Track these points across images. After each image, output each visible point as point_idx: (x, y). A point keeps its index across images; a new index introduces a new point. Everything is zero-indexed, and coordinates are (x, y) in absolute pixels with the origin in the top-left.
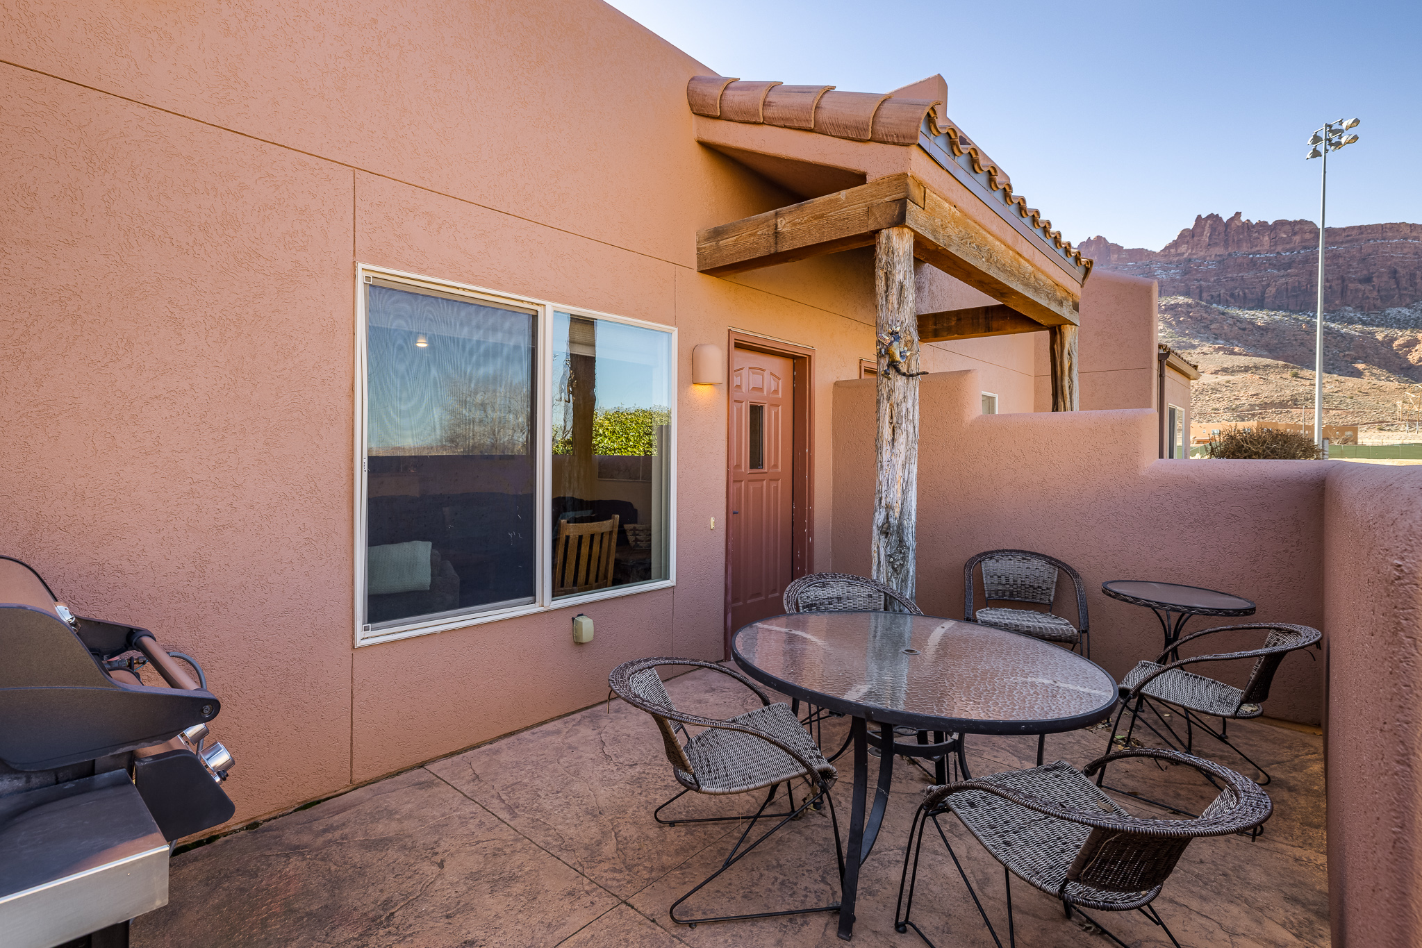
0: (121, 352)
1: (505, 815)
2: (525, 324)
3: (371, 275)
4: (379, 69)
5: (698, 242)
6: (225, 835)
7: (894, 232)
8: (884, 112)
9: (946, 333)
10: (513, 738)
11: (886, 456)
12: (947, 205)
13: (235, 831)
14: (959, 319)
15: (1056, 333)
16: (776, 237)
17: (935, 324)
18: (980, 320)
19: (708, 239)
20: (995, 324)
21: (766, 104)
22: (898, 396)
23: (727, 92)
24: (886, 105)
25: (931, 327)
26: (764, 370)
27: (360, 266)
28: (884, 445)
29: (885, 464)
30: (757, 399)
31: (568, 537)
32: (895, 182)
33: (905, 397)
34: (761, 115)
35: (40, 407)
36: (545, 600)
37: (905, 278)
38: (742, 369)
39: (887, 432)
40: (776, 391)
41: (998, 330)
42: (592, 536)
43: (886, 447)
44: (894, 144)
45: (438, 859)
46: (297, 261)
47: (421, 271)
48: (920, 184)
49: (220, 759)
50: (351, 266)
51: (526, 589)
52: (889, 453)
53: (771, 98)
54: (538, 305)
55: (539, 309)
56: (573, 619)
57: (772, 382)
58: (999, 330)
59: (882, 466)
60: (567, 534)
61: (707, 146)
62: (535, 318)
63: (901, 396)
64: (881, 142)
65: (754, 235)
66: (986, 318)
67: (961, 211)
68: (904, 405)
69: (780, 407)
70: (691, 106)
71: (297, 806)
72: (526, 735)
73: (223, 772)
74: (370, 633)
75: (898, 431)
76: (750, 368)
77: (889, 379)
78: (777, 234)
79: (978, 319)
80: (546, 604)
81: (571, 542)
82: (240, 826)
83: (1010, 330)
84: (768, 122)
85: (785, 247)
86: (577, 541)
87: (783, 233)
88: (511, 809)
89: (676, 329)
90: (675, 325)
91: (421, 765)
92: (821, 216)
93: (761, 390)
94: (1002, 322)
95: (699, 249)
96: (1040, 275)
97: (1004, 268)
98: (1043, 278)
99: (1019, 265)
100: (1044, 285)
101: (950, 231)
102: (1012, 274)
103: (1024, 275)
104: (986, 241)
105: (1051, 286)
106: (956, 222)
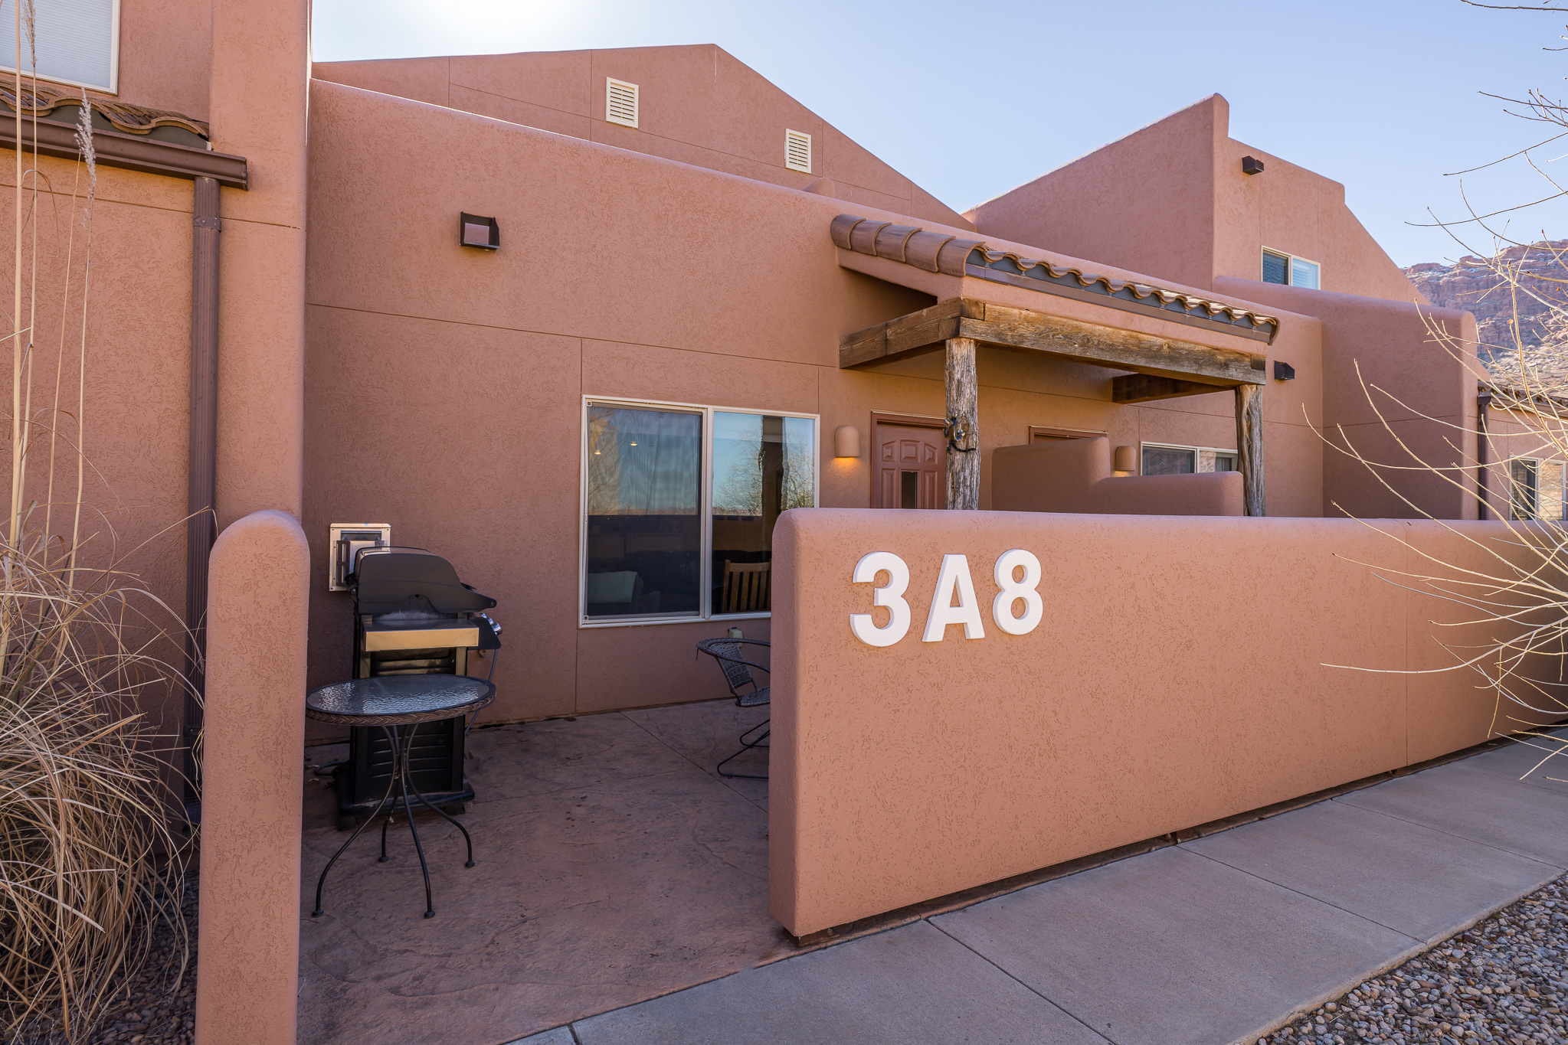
0: (464, 456)
1: (656, 734)
2: (695, 421)
3: (590, 401)
4: (597, 274)
5: (840, 346)
6: (508, 724)
7: (954, 342)
8: (944, 252)
9: (1138, 395)
10: (681, 706)
12: (1016, 311)
13: (512, 724)
14: (1149, 381)
15: (1237, 393)
16: (886, 343)
19: (846, 343)
21: (877, 242)
22: (957, 466)
23: (855, 232)
24: (946, 246)
25: (1125, 389)
26: (918, 442)
27: (584, 396)
30: (909, 467)
31: (731, 573)
32: (954, 304)
33: (963, 468)
34: (874, 250)
35: (430, 486)
36: (706, 614)
37: (962, 377)
38: (894, 442)
39: (950, 493)
40: (932, 459)
42: (751, 574)
44: (952, 275)
45: (611, 744)
46: (549, 398)
47: (621, 396)
48: (976, 303)
49: (498, 629)
50: (579, 397)
51: (694, 607)
53: (880, 238)
54: (703, 408)
55: (703, 411)
56: (728, 630)
57: (927, 451)
60: (731, 570)
61: (847, 270)
62: (701, 417)
63: (959, 467)
64: (944, 274)
65: (873, 341)
67: (1034, 311)
68: (962, 474)
69: (936, 473)
70: (834, 240)
71: (545, 718)
72: (690, 705)
73: (499, 633)
74: (588, 621)
75: (957, 494)
76: (901, 441)
77: (951, 454)
78: (886, 341)
80: (707, 616)
81: (734, 578)
82: (515, 722)
84: (879, 255)
85: (892, 352)
86: (738, 577)
87: (890, 340)
88: (661, 733)
89: (819, 416)
90: (818, 412)
91: (619, 711)
92: (912, 328)
93: (915, 458)
95: (840, 351)
96: (1181, 345)
97: (1111, 348)
98: (1187, 346)
99: (1140, 341)
100: (1189, 352)
101: (1022, 331)
102: (1126, 350)
103: (1149, 349)
104: (1079, 329)
105: (1204, 352)
106: (1030, 322)
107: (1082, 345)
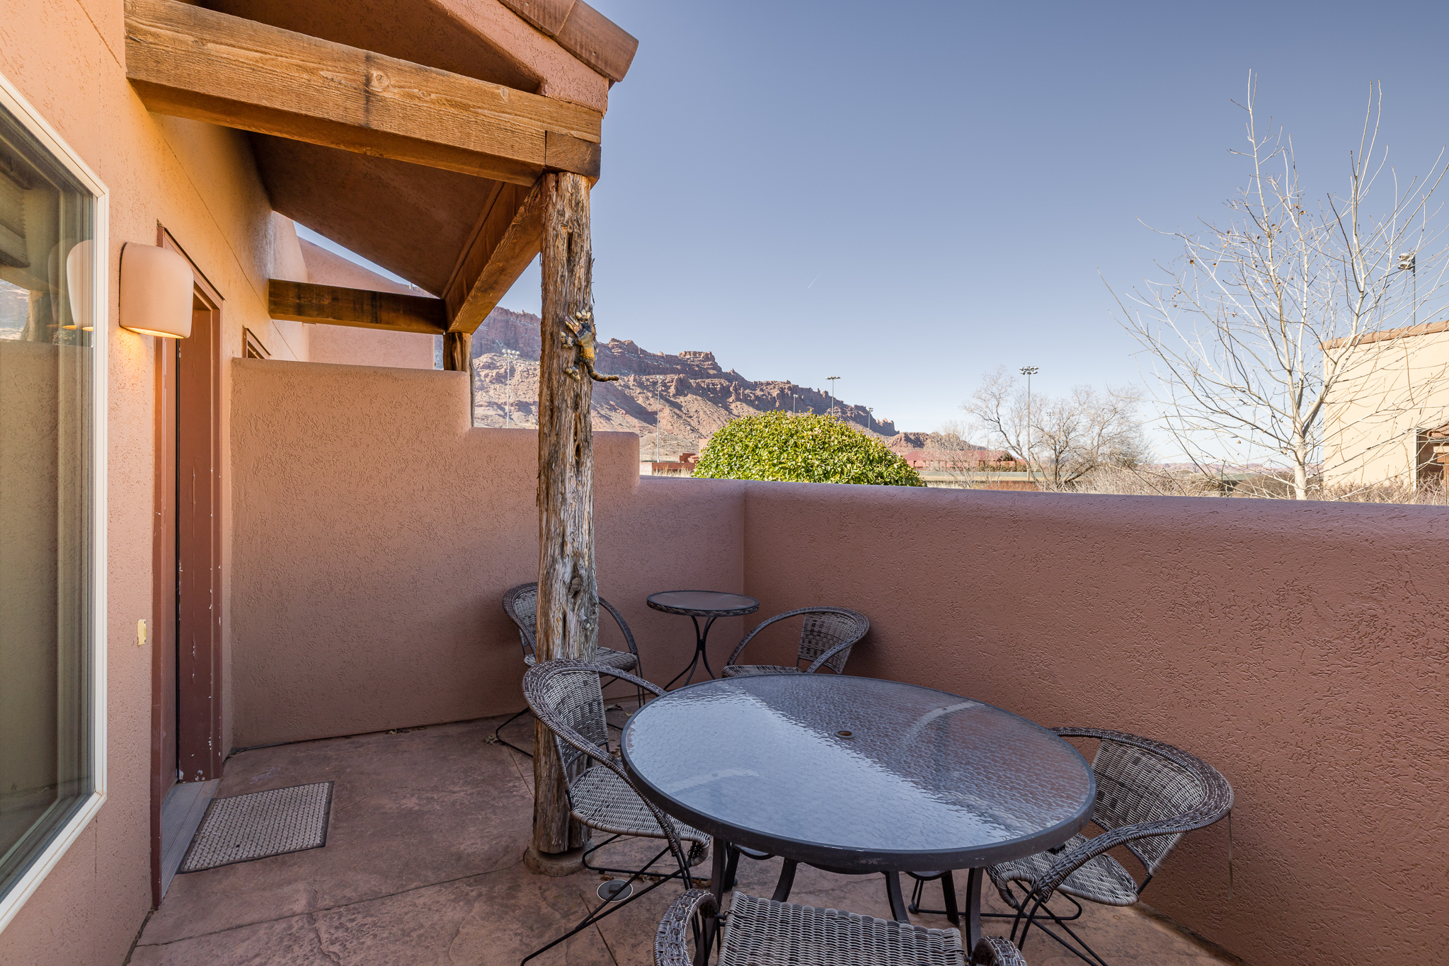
5: (132, 14)
7: (582, 182)
9: (316, 313)
11: (570, 485)
14: (335, 299)
15: (454, 341)
16: (368, 100)
17: (299, 298)
18: (365, 307)
19: (167, 20)
20: (384, 316)
22: (584, 404)
25: (292, 300)
28: (568, 471)
29: (569, 496)
32: (585, 116)
39: (571, 453)
41: (388, 323)
43: (569, 473)
52: (573, 481)
58: (390, 324)
59: (564, 499)
64: (568, 50)
65: (311, 71)
66: (372, 306)
75: (583, 452)
78: (369, 94)
79: (362, 304)
83: (403, 326)
85: (389, 126)
87: (383, 100)
89: (107, 192)
92: (466, 108)
94: (392, 314)
95: (134, 30)
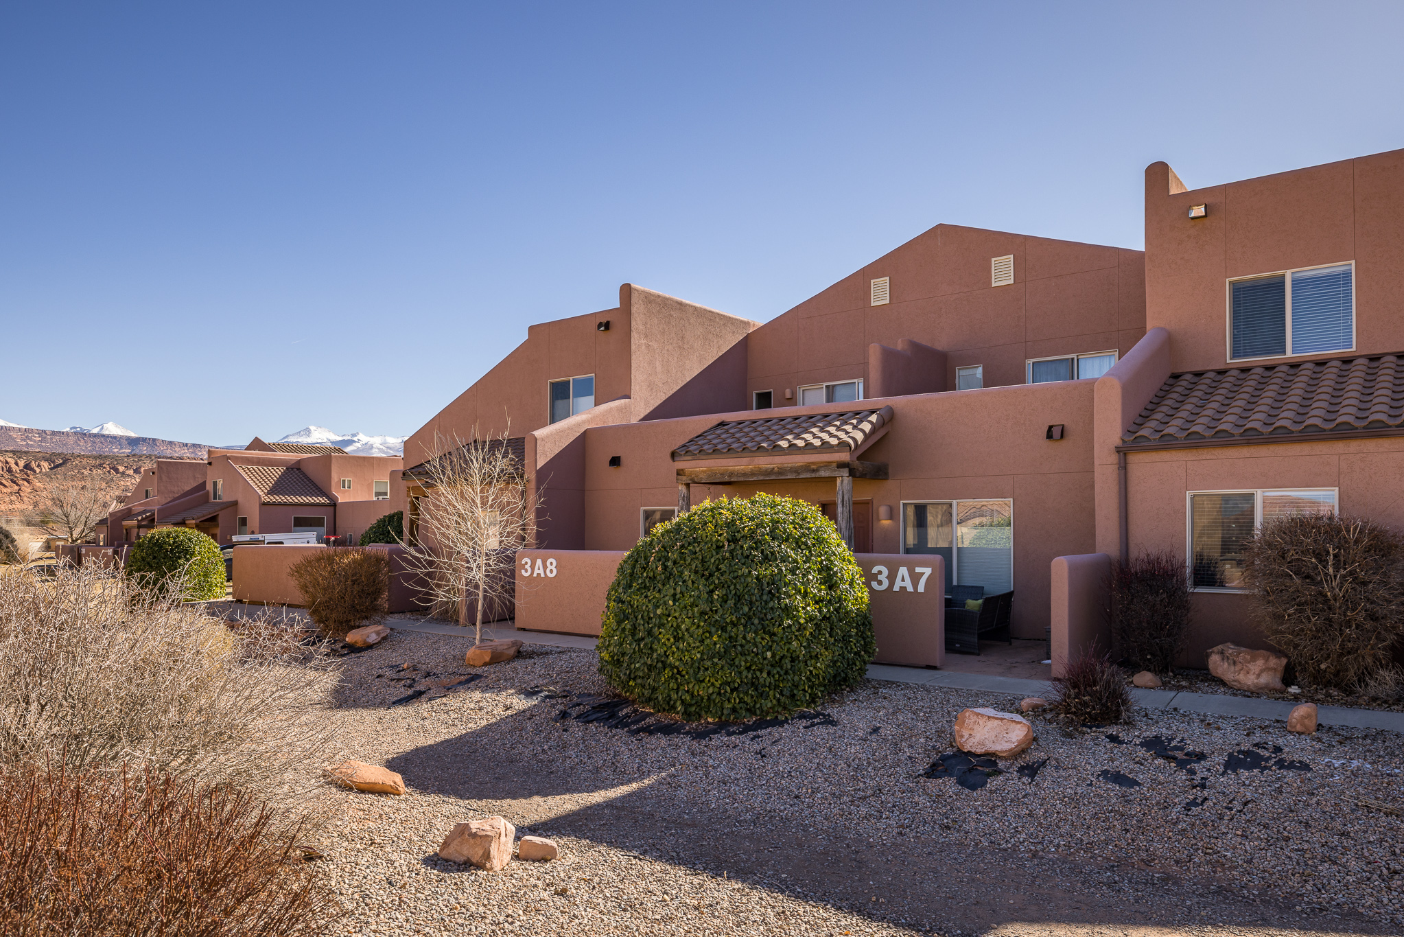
12: (697, 469)
27: (642, 508)
67: (705, 468)
96: (785, 465)
97: (745, 474)
98: (790, 465)
99: (760, 469)
100: (791, 468)
101: (701, 476)
102: (753, 474)
103: (766, 471)
104: (727, 470)
105: (802, 466)
106: (704, 472)
107: (729, 476)
